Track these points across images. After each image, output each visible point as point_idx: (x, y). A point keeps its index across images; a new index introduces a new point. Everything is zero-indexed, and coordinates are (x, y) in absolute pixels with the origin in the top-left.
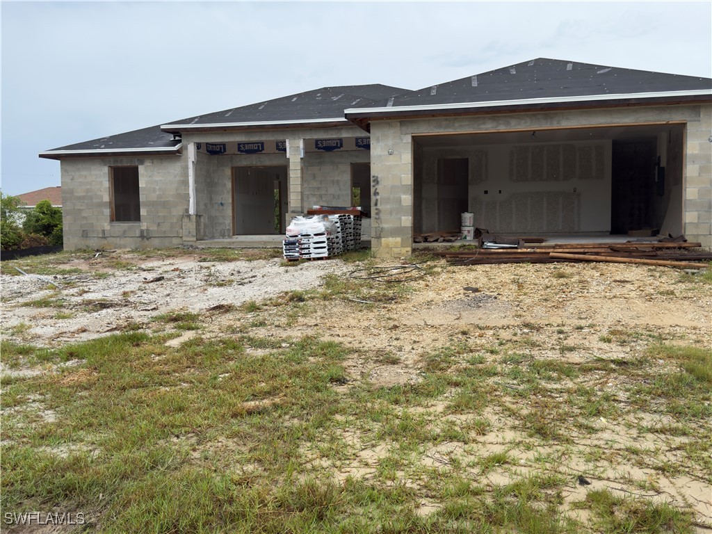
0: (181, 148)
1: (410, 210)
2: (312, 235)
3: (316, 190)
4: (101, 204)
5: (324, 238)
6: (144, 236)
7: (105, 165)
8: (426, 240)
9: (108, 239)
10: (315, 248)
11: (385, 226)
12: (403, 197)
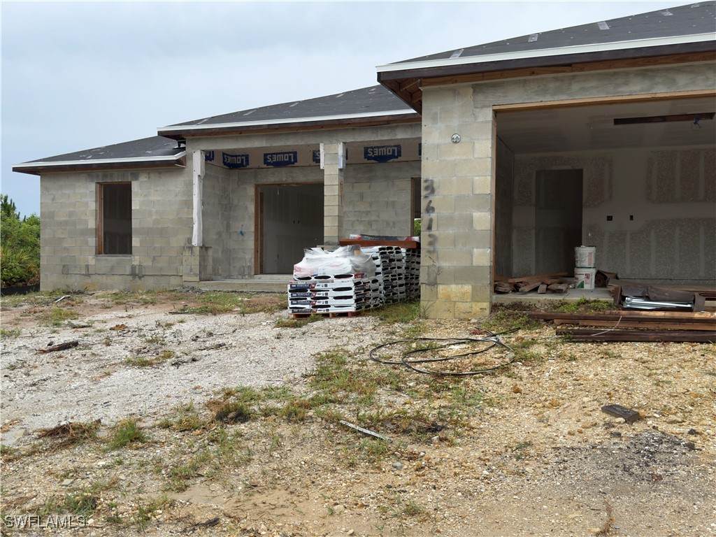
0: (184, 157)
1: (489, 238)
2: (332, 277)
3: (364, 215)
4: (85, 232)
5: (349, 282)
6: (136, 274)
7: (92, 181)
8: (516, 289)
9: (93, 277)
10: (336, 298)
11: (445, 264)
12: (476, 215)
